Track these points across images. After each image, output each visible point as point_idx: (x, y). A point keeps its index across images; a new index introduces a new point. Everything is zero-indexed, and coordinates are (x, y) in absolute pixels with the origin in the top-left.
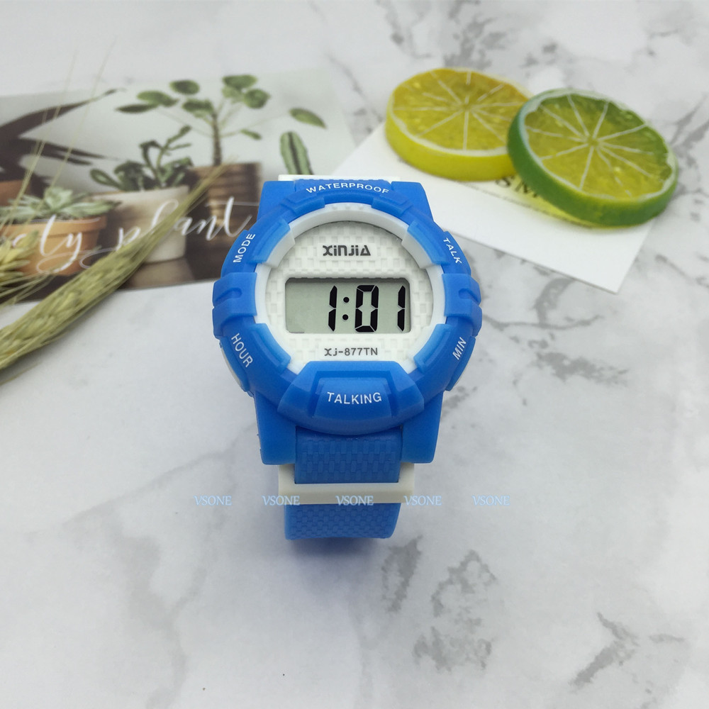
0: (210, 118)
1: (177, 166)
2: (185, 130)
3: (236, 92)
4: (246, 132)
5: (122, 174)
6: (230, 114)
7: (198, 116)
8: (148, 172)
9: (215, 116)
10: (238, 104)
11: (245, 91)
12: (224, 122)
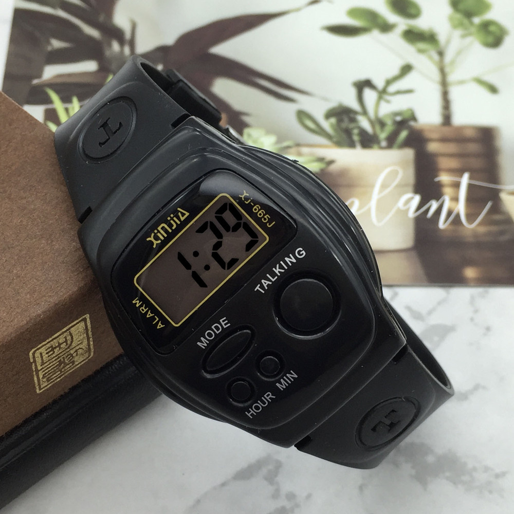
0: (436, 57)
1: (399, 119)
2: (407, 69)
3: (466, 21)
4: (480, 82)
5: (333, 120)
6: (459, 53)
7: (421, 51)
8: (364, 123)
9: (441, 54)
10: (469, 39)
11: (477, 20)
12: (453, 62)
